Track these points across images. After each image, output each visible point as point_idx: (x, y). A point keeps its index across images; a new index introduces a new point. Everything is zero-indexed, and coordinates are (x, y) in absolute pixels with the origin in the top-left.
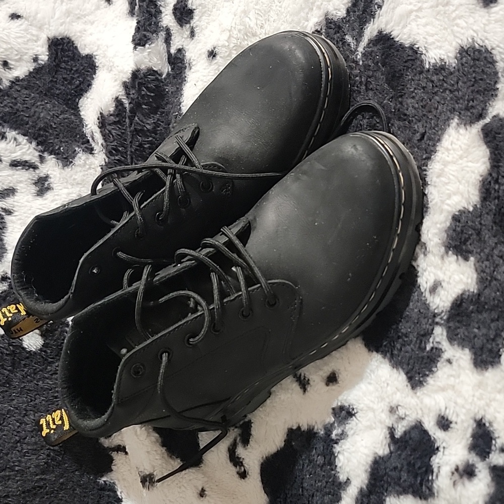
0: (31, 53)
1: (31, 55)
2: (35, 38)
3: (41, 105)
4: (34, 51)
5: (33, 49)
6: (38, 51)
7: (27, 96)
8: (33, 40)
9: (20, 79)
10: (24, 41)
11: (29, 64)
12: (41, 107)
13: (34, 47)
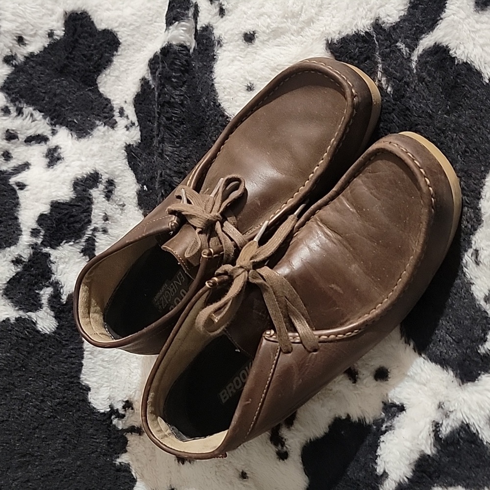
0: (46, 28)
1: (47, 30)
2: (50, 13)
3: (56, 82)
4: (49, 26)
5: (48, 24)
6: (53, 26)
7: (42, 73)
8: (48, 14)
9: (35, 54)
10: (40, 16)
11: (44, 40)
12: (57, 84)
13: (49, 21)
